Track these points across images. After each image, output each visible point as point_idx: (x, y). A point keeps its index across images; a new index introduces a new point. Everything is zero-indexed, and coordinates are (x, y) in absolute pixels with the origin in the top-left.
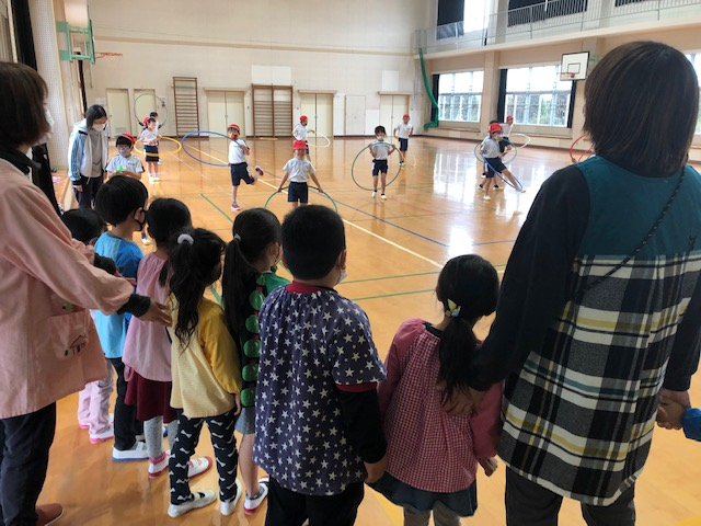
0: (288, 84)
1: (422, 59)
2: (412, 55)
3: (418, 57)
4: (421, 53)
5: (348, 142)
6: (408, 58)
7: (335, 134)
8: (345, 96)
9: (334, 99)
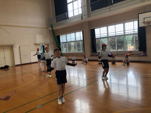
1: (53, 30)
2: (47, 28)
3: (51, 29)
4: (52, 27)
5: (24, 67)
6: (46, 30)
7: (16, 64)
8: (19, 46)
9: (14, 48)
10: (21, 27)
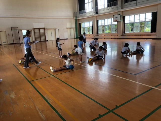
0: (44, 27)
2: (74, 18)
8: (59, 29)
9: (56, 30)
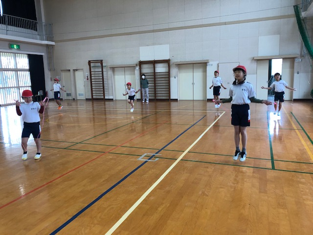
0: (167, 58)
7: (208, 98)
8: (218, 64)
9: (208, 68)
10: (225, 24)
